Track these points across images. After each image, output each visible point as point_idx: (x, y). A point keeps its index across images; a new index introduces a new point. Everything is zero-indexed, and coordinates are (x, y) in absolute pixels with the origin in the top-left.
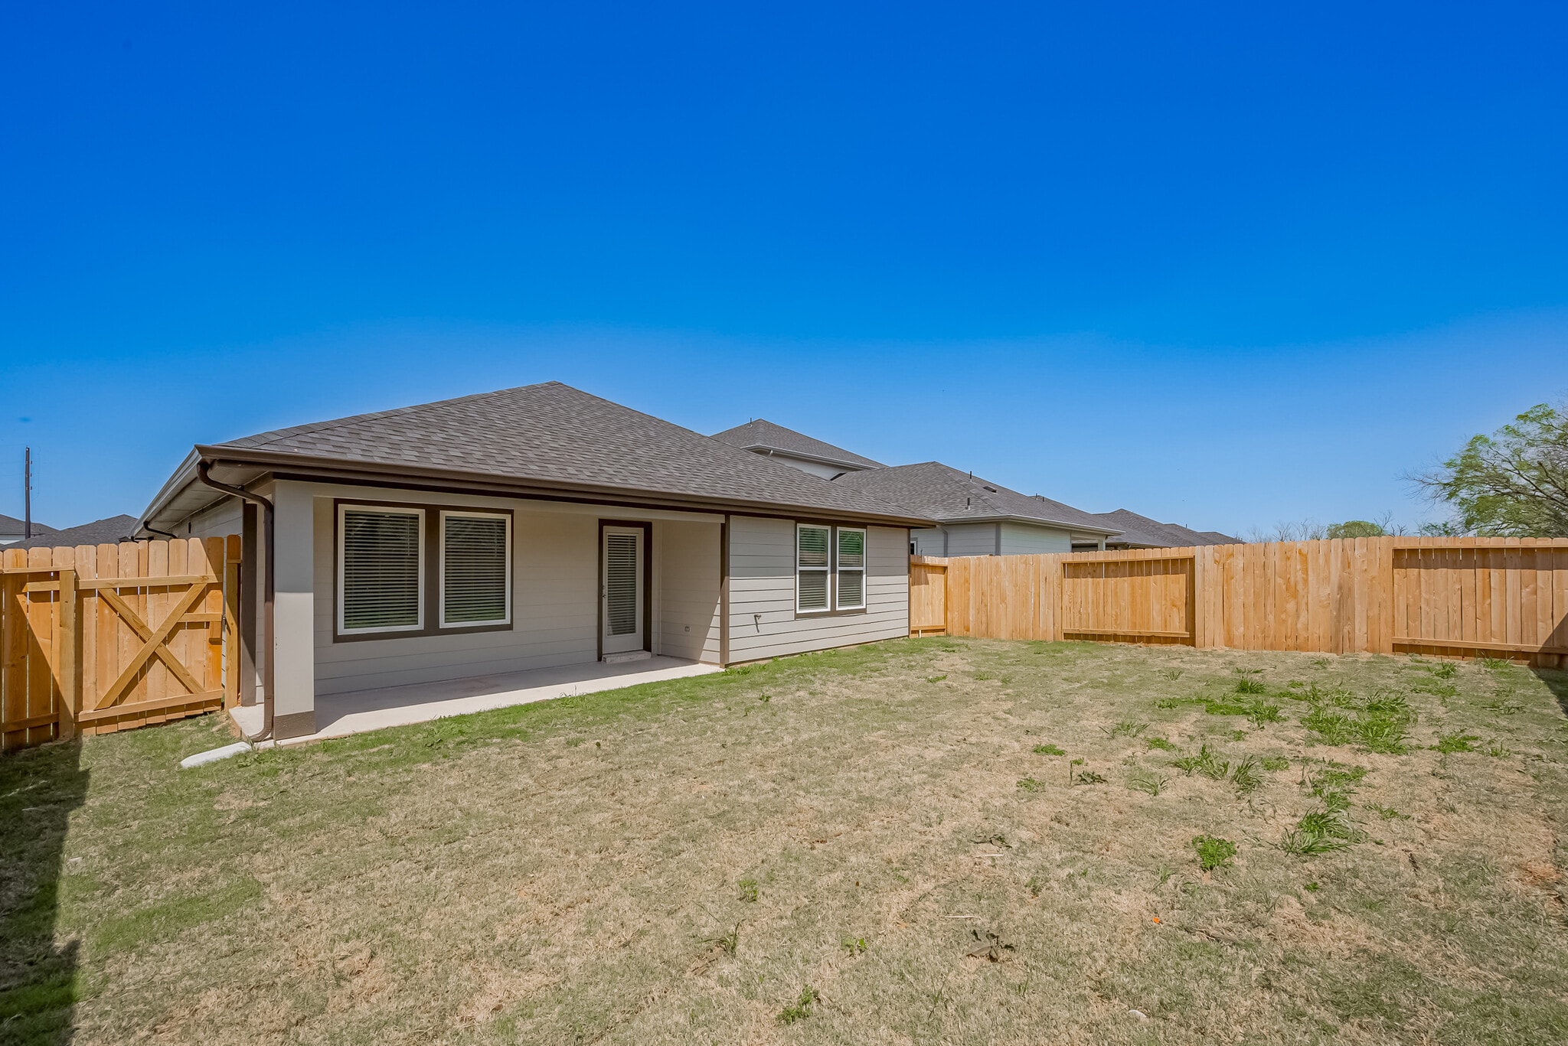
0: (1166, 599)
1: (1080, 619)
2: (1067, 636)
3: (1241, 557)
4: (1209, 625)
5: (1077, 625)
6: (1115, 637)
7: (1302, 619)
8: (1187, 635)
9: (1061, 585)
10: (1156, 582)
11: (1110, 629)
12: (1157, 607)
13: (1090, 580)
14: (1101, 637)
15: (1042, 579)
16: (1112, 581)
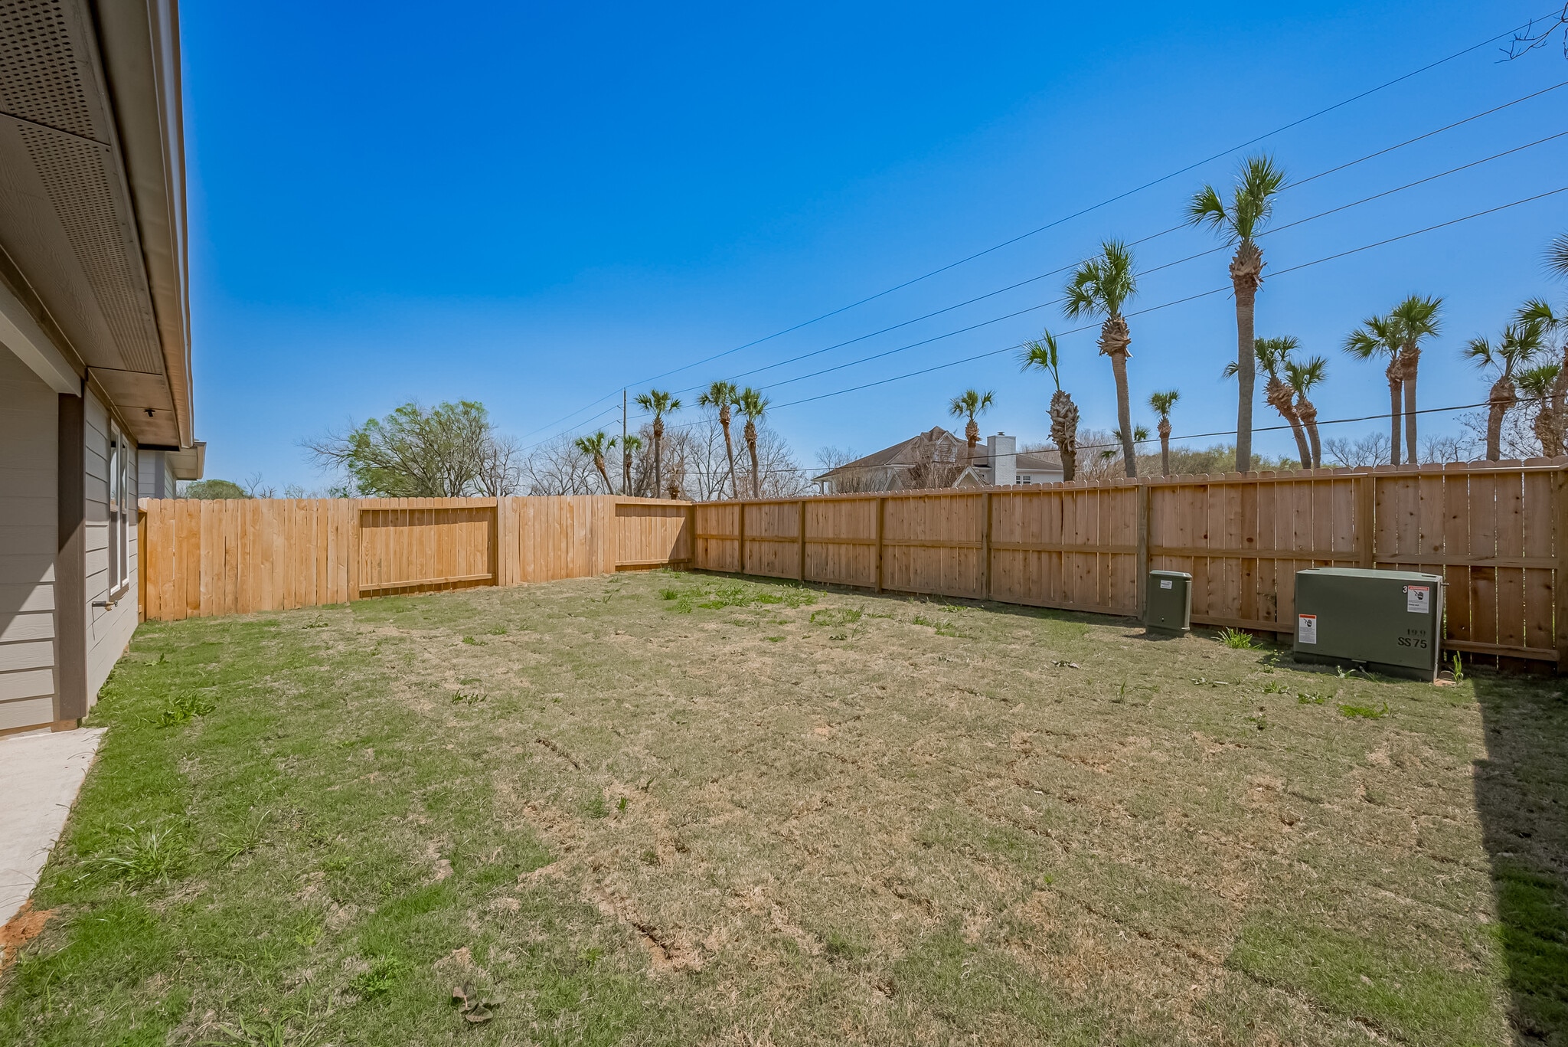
0: (470, 545)
1: (380, 572)
2: (364, 594)
3: (531, 508)
4: (510, 567)
5: (375, 579)
6: (421, 588)
7: (570, 554)
8: (489, 576)
9: (359, 537)
10: (462, 529)
11: (414, 581)
12: (463, 554)
13: (392, 528)
14: (405, 590)
15: (331, 529)
16: (417, 529)
